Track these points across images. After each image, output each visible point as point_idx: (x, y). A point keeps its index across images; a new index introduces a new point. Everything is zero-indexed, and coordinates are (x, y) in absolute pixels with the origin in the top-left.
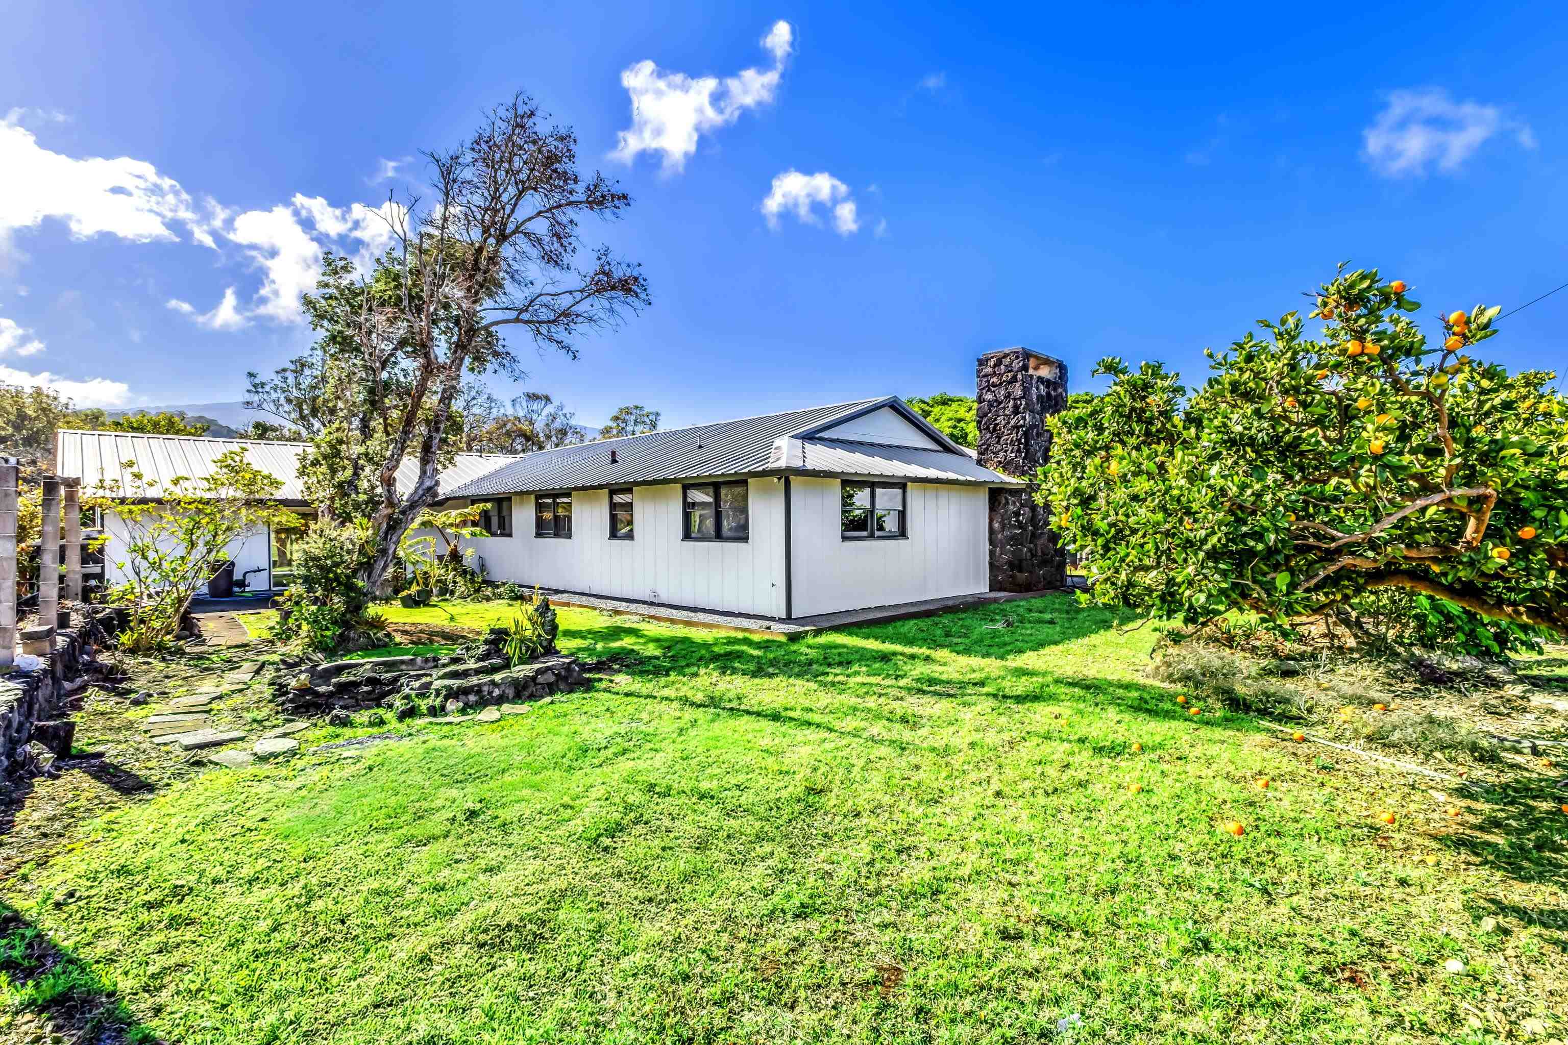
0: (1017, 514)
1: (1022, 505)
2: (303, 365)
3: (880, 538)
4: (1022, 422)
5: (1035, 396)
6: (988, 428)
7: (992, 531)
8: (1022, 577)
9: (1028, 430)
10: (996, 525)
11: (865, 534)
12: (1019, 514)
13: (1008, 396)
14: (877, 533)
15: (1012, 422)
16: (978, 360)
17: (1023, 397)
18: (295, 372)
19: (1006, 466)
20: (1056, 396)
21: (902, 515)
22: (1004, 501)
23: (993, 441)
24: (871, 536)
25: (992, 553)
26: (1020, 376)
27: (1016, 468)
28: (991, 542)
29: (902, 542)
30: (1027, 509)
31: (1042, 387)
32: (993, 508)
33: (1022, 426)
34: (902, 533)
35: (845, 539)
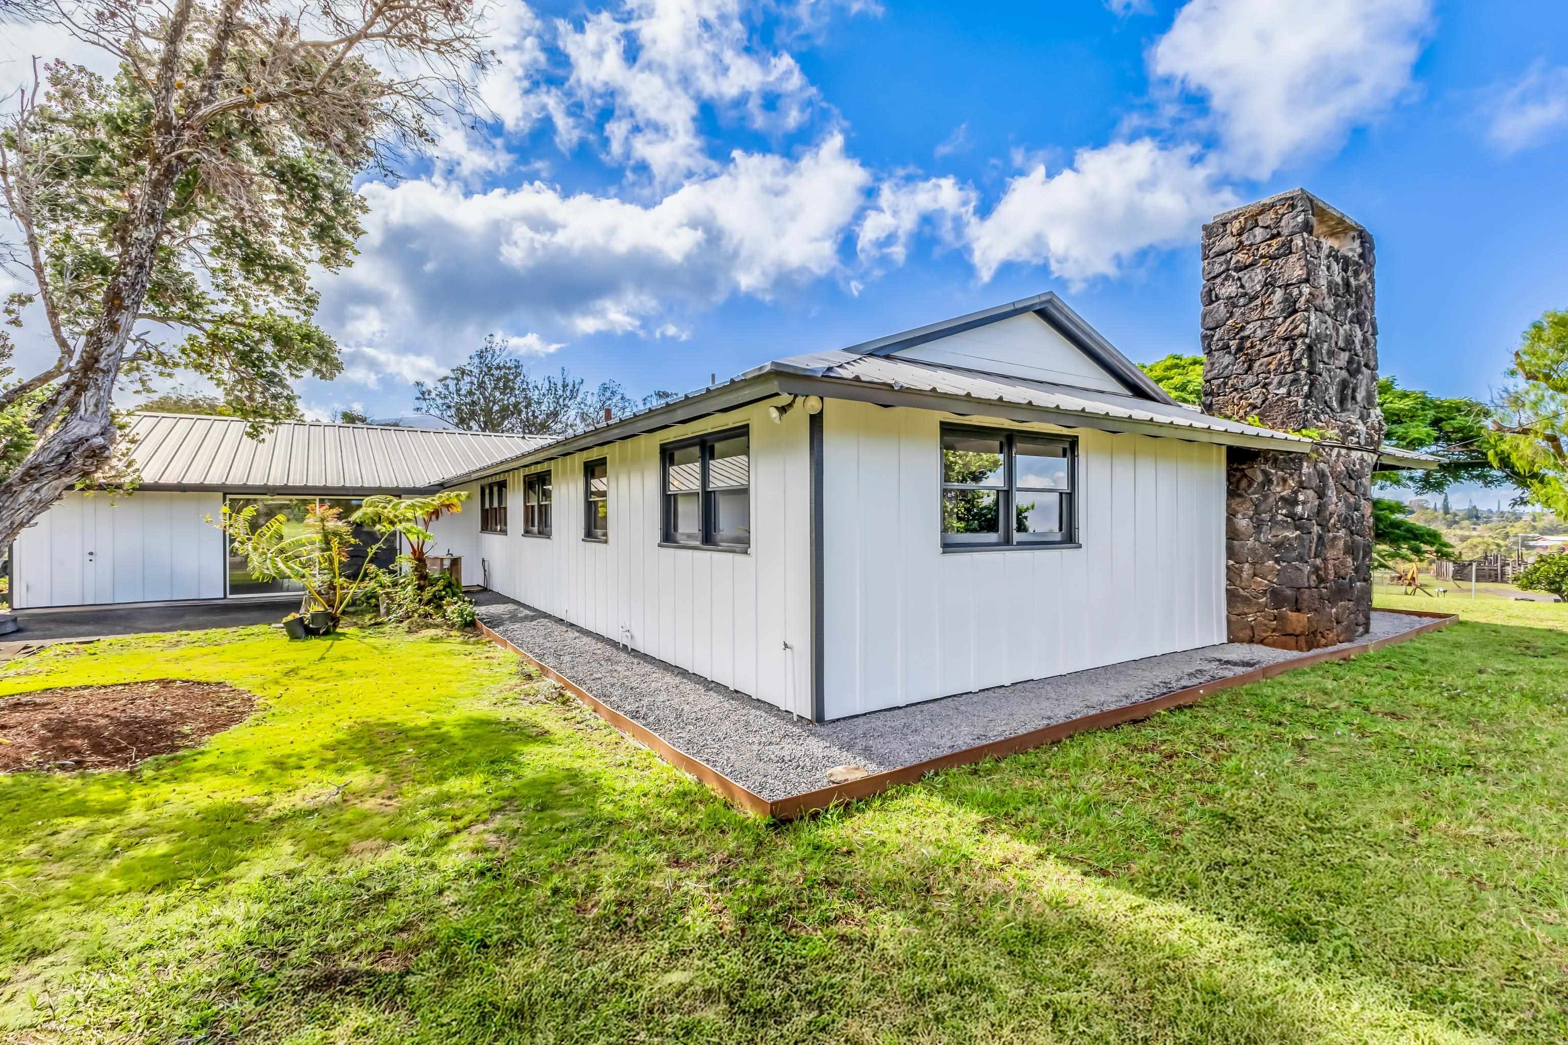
0: (1291, 502)
1: (1302, 486)
2: (463, 373)
3: (1023, 545)
4: (1303, 327)
5: (1323, 282)
6: (1227, 347)
7: (1232, 534)
8: (1298, 620)
9: (1313, 341)
10: (1243, 523)
11: (992, 537)
12: (1295, 502)
13: (1269, 285)
14: (1017, 537)
15: (1281, 331)
16: (1205, 228)
17: (1307, 281)
18: (457, 379)
19: (1264, 411)
20: (1358, 288)
21: (1068, 500)
22: (1260, 478)
23: (1239, 368)
24: (1007, 541)
25: (1232, 574)
26: (1298, 242)
27: (1290, 414)
28: (1231, 553)
29: (1067, 553)
30: (1310, 493)
31: (1336, 267)
32: (1233, 492)
33: (1303, 336)
34: (1070, 538)
35: (948, 547)
